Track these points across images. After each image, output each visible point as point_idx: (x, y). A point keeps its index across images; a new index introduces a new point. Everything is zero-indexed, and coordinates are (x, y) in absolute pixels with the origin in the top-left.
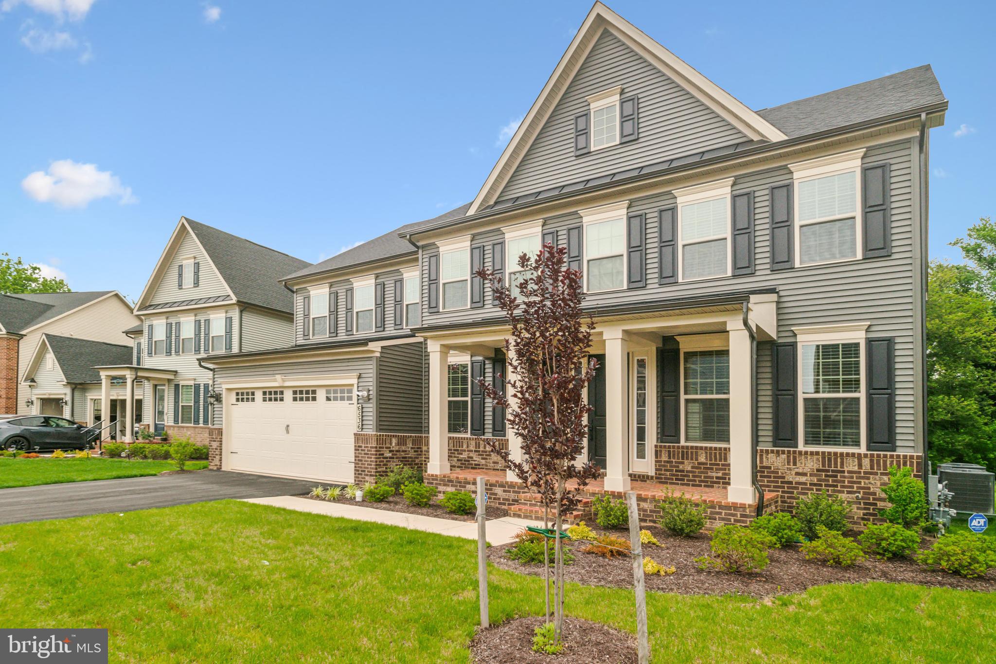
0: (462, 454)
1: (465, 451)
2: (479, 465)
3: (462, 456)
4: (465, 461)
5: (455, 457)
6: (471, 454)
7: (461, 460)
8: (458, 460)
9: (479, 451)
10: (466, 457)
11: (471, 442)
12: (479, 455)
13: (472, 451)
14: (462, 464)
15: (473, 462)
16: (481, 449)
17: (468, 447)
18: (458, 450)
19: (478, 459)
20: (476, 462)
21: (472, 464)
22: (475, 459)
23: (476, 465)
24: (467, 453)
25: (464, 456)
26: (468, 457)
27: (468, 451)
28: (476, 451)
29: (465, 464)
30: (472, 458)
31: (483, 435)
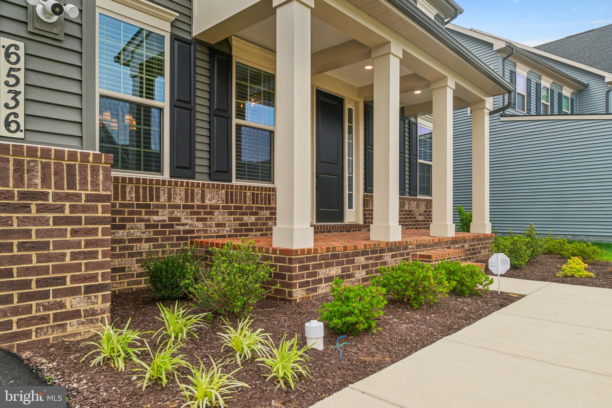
0: (157, 213)
1: (163, 207)
2: (192, 232)
3: (155, 218)
4: (163, 226)
5: (141, 220)
6: (177, 213)
7: (156, 226)
8: (147, 227)
9: (192, 207)
10: (166, 218)
11: (178, 189)
12: (192, 213)
13: (177, 207)
14: (155, 233)
15: (181, 228)
16: (197, 202)
17: (169, 199)
18: (148, 206)
19: (189, 222)
20: (187, 227)
21: (179, 232)
22: (183, 221)
23: (186, 232)
24: (167, 211)
25: (163, 216)
26: (170, 219)
27: (171, 207)
28: (185, 207)
29: (164, 233)
30: (179, 219)
31: (193, 178)
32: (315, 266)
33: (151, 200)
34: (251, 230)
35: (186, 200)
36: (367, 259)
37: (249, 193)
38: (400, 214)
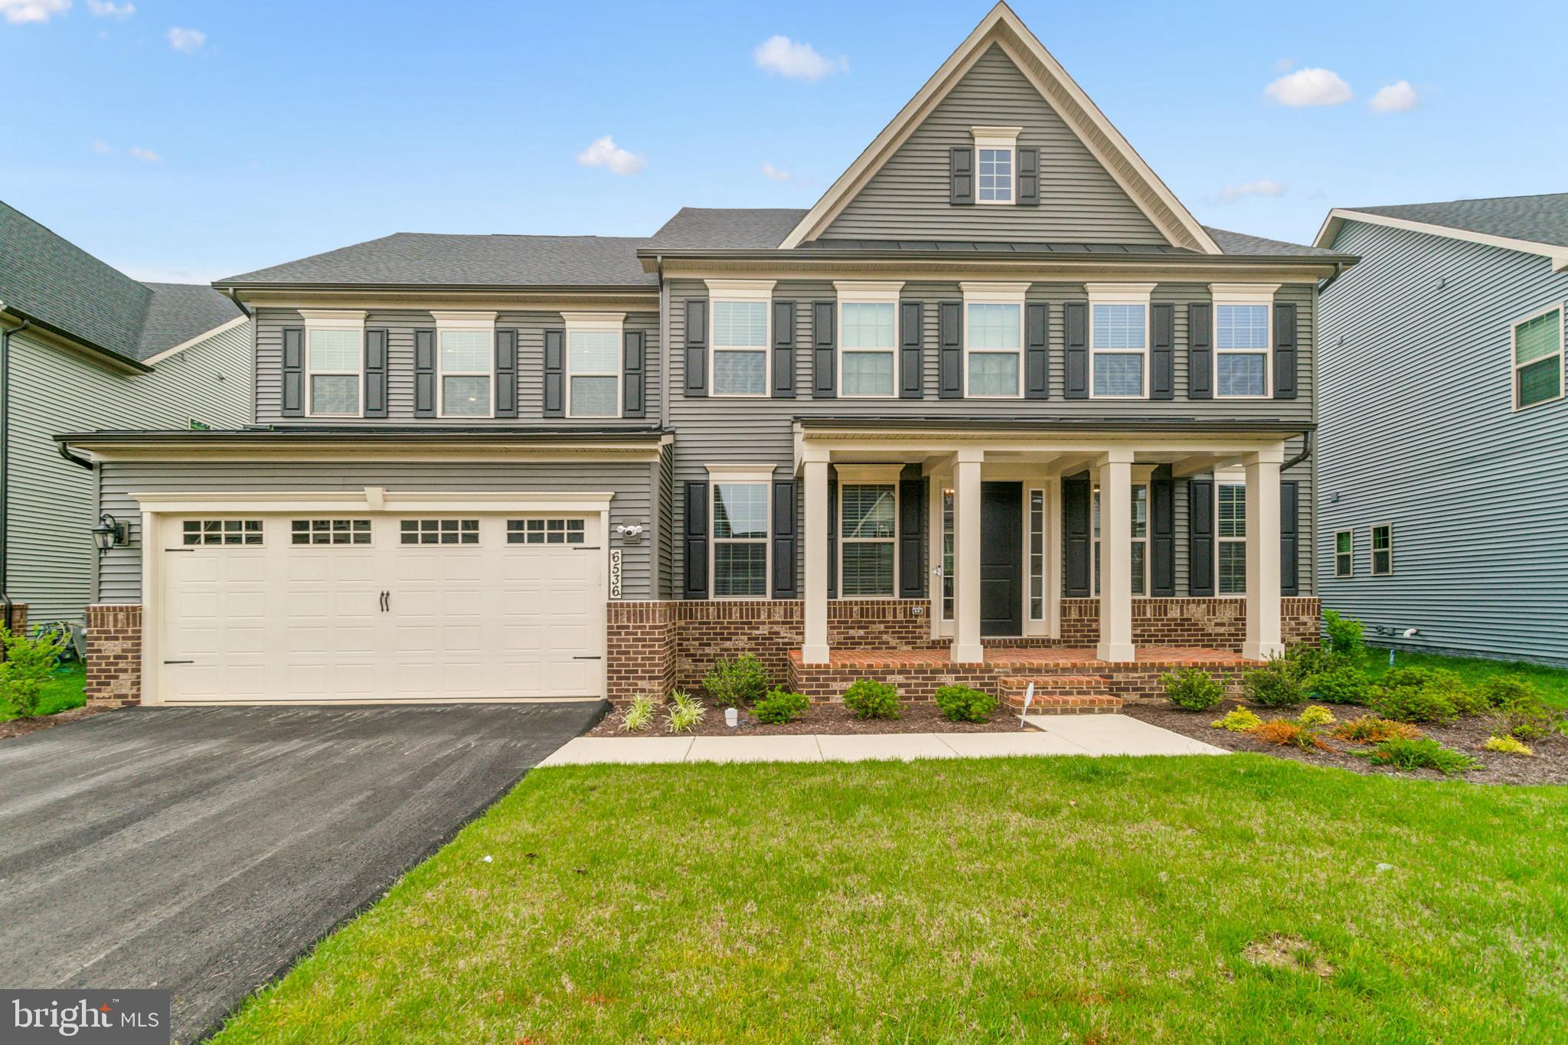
0: (758, 628)
1: (764, 623)
2: (792, 644)
3: (757, 632)
4: (763, 639)
5: (745, 634)
6: (776, 628)
7: (758, 639)
8: (749, 639)
9: (792, 623)
10: (766, 632)
11: (777, 609)
12: (790, 628)
13: (777, 623)
14: (756, 644)
15: (780, 640)
16: (795, 619)
17: (769, 617)
18: (751, 623)
19: (789, 635)
20: (786, 640)
21: (778, 644)
22: (782, 635)
23: (784, 644)
24: (767, 626)
25: (764, 630)
26: (770, 633)
27: (770, 623)
28: (784, 623)
29: (764, 644)
30: (778, 633)
31: (795, 598)
32: (826, 679)
33: (753, 618)
34: (860, 644)
35: (785, 617)
36: (957, 679)
37: (855, 608)
38: (1134, 627)
